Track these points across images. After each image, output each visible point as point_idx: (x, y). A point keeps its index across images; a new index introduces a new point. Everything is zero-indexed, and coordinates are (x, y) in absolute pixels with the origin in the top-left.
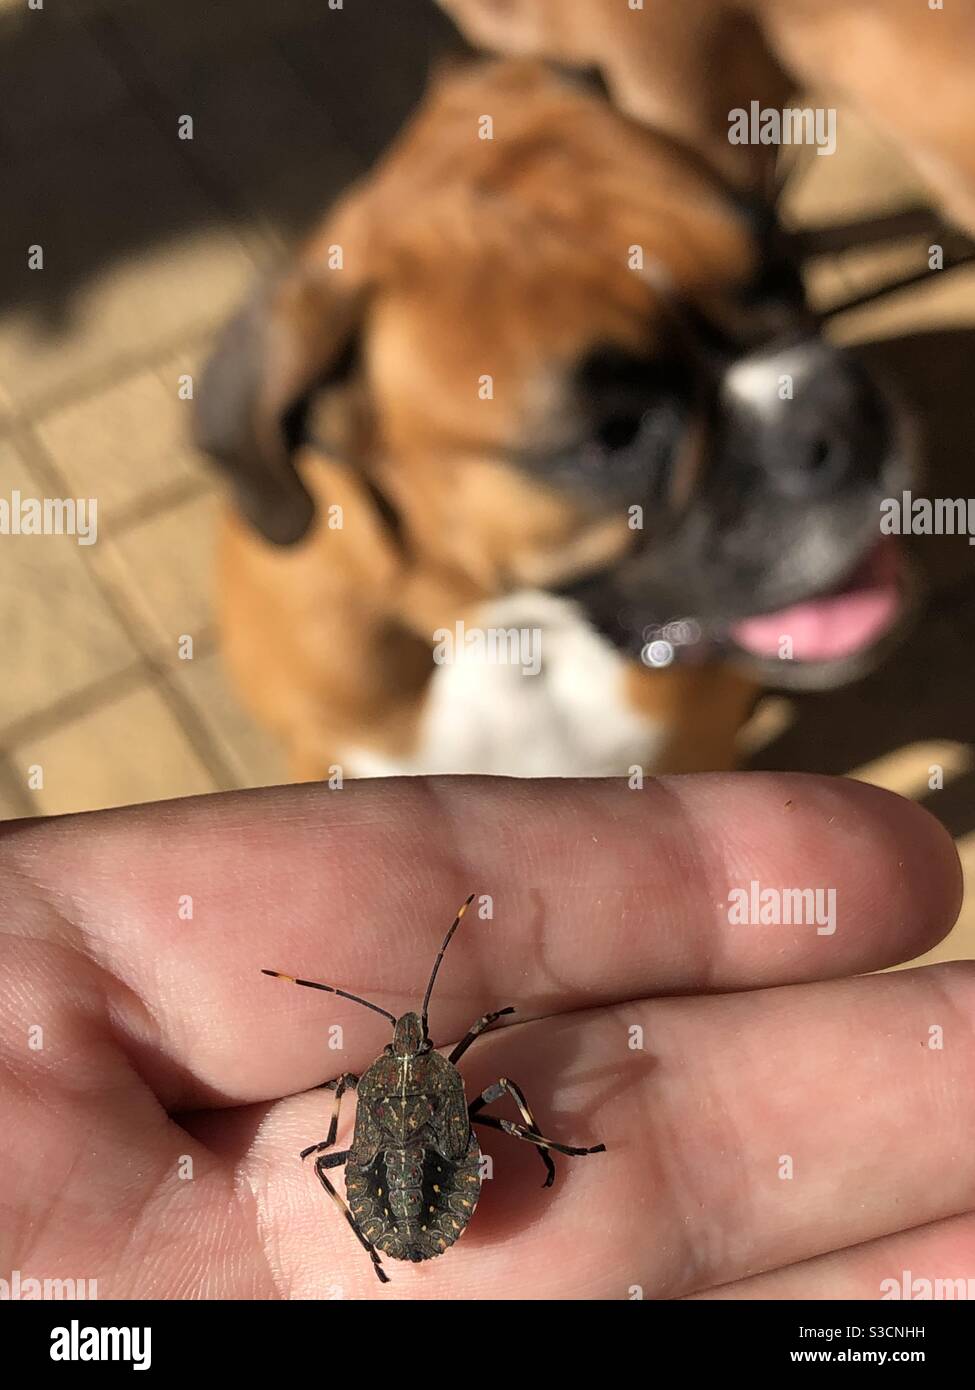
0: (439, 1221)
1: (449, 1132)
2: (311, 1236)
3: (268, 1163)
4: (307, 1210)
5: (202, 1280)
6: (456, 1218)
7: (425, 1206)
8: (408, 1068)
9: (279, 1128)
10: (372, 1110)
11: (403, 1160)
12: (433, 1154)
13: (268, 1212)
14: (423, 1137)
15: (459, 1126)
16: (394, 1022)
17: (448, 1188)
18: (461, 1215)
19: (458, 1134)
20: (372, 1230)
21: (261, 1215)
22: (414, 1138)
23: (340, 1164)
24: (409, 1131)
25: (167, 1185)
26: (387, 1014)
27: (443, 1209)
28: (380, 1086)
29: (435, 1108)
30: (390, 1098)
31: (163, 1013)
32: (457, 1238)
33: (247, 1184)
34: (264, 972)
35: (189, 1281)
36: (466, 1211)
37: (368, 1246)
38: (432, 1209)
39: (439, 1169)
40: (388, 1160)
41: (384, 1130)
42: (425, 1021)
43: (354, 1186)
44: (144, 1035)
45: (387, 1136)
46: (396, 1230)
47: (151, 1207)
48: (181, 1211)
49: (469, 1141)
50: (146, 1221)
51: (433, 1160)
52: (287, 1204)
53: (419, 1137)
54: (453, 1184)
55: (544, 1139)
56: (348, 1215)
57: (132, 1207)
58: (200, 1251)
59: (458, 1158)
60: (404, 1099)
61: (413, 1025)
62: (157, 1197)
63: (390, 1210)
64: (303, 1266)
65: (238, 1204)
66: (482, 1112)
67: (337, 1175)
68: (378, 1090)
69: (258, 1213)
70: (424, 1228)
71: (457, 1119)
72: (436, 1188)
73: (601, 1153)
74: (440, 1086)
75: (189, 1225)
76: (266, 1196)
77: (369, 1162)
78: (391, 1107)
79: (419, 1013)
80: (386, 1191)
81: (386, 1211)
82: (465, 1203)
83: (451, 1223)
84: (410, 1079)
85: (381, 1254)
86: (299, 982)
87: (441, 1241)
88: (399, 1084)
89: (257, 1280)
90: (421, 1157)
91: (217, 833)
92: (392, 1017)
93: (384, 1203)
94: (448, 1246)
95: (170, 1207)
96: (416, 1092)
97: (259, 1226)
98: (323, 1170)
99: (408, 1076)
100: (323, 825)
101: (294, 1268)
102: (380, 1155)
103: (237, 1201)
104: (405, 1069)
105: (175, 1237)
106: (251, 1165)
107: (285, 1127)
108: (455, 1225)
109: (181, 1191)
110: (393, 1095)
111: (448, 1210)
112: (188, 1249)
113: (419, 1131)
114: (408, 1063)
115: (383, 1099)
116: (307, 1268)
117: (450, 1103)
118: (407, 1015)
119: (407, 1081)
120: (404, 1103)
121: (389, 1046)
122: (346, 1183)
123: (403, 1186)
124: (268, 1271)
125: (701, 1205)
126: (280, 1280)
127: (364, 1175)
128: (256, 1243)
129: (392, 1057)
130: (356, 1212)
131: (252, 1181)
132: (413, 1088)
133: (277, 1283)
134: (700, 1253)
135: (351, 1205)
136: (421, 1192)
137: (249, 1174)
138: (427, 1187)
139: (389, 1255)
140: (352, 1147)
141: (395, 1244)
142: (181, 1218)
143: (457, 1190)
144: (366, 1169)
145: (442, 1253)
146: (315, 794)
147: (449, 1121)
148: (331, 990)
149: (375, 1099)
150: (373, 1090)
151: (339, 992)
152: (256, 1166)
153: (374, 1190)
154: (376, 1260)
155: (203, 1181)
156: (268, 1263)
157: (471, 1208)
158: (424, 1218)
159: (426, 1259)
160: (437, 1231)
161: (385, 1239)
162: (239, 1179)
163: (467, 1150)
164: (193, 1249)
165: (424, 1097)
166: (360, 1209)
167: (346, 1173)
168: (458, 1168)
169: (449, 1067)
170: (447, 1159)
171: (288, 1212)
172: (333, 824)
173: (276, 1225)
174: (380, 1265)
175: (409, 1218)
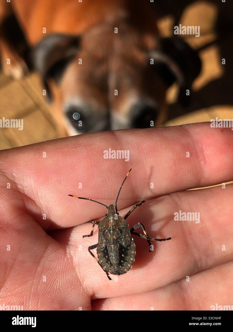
0: (124, 264)
1: (125, 239)
2: (89, 266)
3: (75, 246)
4: (87, 259)
5: (59, 280)
6: (129, 263)
7: (120, 261)
8: (112, 221)
9: (78, 236)
10: (103, 234)
11: (113, 248)
12: (121, 246)
13: (76, 260)
14: (118, 241)
15: (128, 237)
16: (107, 207)
17: (126, 255)
18: (131, 263)
19: (128, 240)
20: (106, 267)
21: (74, 261)
22: (116, 242)
23: (95, 248)
24: (114, 239)
25: (47, 254)
26: (105, 206)
27: (125, 261)
28: (105, 226)
29: (121, 232)
30: (108, 230)
31: (41, 204)
32: (130, 269)
33: (70, 252)
34: (69, 195)
35: (55, 280)
36: (132, 262)
37: (105, 271)
38: (122, 261)
39: (123, 250)
40: (108, 248)
41: (106, 239)
42: (116, 208)
43: (99, 255)
44: (37, 211)
45: (107, 241)
46: (112, 267)
47: (43, 260)
48: (52, 261)
49: (131, 242)
50: (41, 264)
51: (121, 247)
52: (81, 258)
53: (117, 241)
54: (128, 254)
55: (153, 238)
56: (98, 262)
57: (37, 261)
58: (57, 272)
59: (128, 247)
60: (111, 230)
61: (113, 208)
62: (44, 257)
63: (110, 262)
64: (87, 275)
65: (67, 258)
66: (134, 231)
67: (94, 251)
68: (104, 228)
69: (73, 260)
70: (120, 267)
71: (127, 235)
72: (123, 255)
73: (170, 240)
74: (122, 226)
75: (54, 265)
76: (75, 256)
77: (103, 248)
78: (108, 233)
79: (114, 205)
80: (109, 257)
81: (109, 262)
82: (132, 259)
83: (128, 265)
84: (113, 225)
85: (109, 273)
86: (79, 198)
87: (125, 270)
88: (110, 226)
89: (74, 279)
90: (118, 247)
91: (53, 152)
92: (106, 206)
93: (108, 260)
94: (127, 271)
95: (48, 260)
96: (115, 228)
97: (74, 264)
98: (90, 250)
99: (112, 224)
100: (84, 148)
101: (84, 275)
102: (106, 247)
103: (67, 257)
104: (111, 221)
105: (50, 268)
106: (71, 247)
107: (79, 236)
108: (129, 265)
109: (51, 255)
110: (108, 229)
111: (127, 261)
112: (54, 272)
113: (117, 239)
114: (112, 220)
115: (106, 230)
116: (88, 275)
117: (125, 231)
118: (111, 205)
119: (112, 225)
120: (112, 232)
121: (106, 215)
122: (97, 254)
123: (113, 255)
124: (77, 276)
125: (199, 251)
126: (81, 279)
127: (102, 251)
128: (73, 269)
129: (107, 218)
130: (101, 262)
131: (71, 251)
132: (114, 227)
133: (80, 279)
134: (199, 264)
135: (99, 260)
136: (118, 257)
137: (70, 250)
138: (120, 255)
139: (111, 273)
140: (98, 243)
141: (112, 271)
142: (51, 263)
143: (129, 255)
144: (102, 250)
145: (126, 273)
146: (82, 138)
147: (125, 236)
148: (89, 199)
149: (103, 230)
150: (103, 228)
151: (91, 200)
152: (72, 247)
153: (105, 256)
154: (108, 274)
155: (57, 252)
156: (77, 274)
157: (133, 260)
158: (120, 264)
159: (121, 274)
160: (124, 267)
161: (110, 269)
162: (67, 251)
163: (131, 244)
164: (55, 272)
165: (117, 230)
166: (102, 261)
167: (97, 251)
168: (129, 249)
169: (124, 221)
170: (126, 247)
171: (82, 260)
172: (87, 147)
173: (79, 264)
174: (109, 275)
175: (116, 264)
